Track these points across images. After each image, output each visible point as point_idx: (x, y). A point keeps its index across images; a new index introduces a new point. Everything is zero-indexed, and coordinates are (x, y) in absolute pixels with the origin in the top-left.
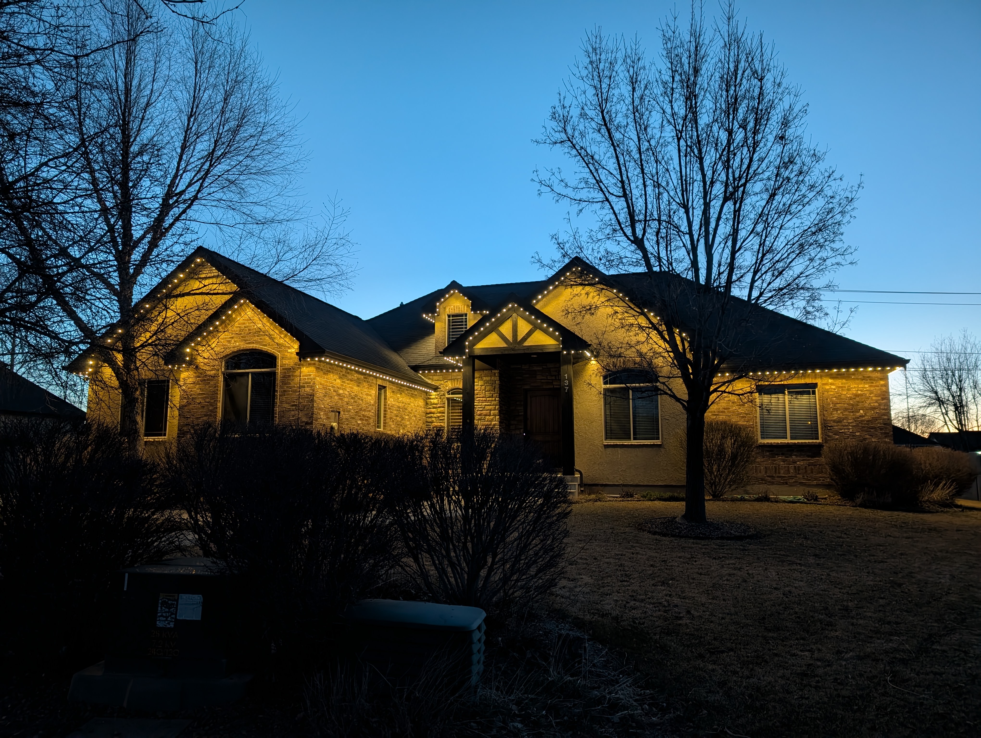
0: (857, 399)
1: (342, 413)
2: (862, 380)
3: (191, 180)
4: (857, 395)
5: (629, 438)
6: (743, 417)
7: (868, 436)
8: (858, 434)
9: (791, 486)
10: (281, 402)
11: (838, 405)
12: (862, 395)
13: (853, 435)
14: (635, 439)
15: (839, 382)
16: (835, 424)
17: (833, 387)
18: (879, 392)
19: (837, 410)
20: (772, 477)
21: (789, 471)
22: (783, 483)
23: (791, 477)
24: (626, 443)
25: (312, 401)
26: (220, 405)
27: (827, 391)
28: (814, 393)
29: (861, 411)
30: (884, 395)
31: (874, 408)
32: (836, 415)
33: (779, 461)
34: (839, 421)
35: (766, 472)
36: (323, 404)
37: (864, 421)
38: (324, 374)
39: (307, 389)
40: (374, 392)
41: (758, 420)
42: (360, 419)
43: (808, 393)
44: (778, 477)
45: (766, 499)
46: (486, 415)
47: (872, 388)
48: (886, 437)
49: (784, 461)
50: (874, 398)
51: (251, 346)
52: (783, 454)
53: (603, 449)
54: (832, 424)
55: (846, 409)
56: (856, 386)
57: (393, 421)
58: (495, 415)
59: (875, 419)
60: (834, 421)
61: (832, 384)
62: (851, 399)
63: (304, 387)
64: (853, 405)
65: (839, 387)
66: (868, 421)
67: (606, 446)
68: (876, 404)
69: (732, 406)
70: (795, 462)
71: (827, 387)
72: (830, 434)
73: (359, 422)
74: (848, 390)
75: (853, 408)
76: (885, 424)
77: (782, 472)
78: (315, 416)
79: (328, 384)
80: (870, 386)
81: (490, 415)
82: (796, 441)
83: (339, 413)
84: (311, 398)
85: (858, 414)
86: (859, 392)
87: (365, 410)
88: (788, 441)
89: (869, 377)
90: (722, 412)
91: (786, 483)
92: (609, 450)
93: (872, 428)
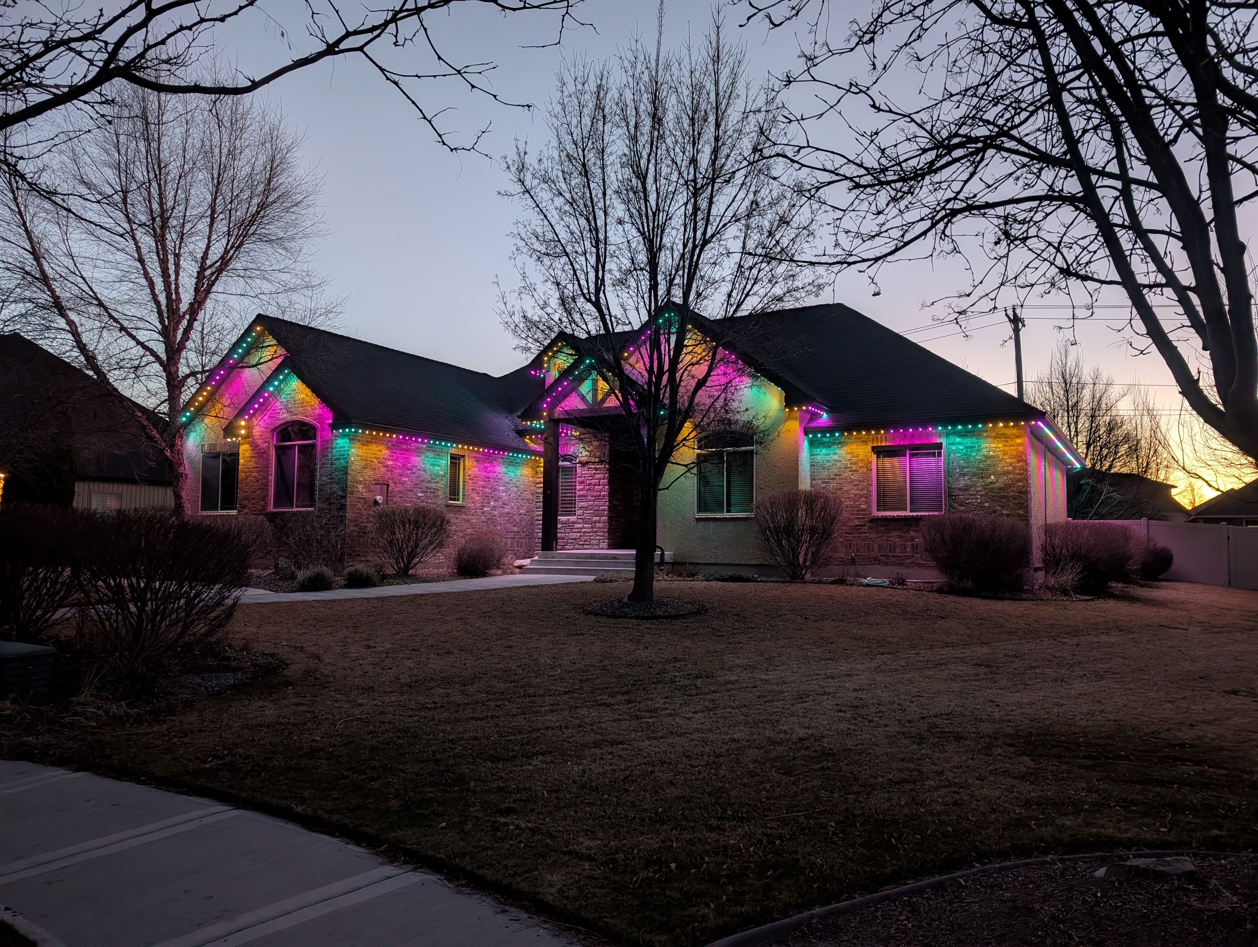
0: (989, 462)
1: (392, 485)
2: (995, 438)
4: (988, 457)
5: (722, 511)
6: (856, 485)
7: (998, 508)
8: (987, 505)
9: (907, 567)
10: (321, 475)
11: (965, 470)
12: (994, 457)
13: (981, 506)
14: (728, 511)
15: (968, 441)
16: (961, 493)
17: (961, 447)
18: (1015, 452)
19: (963, 475)
20: (887, 556)
21: (905, 548)
22: (899, 564)
23: (907, 557)
24: (718, 516)
25: (346, 473)
26: (272, 478)
27: (954, 452)
28: (940, 454)
29: (992, 477)
30: (1020, 457)
31: (1007, 473)
32: (962, 483)
33: (895, 537)
34: (966, 489)
35: (880, 551)
36: (362, 476)
37: (994, 488)
38: (364, 445)
39: (342, 461)
40: (445, 462)
41: (874, 488)
42: (422, 492)
43: (934, 455)
44: (893, 556)
46: (595, 485)
47: (1007, 448)
48: (1020, 508)
49: (900, 537)
50: (1008, 461)
51: (295, 418)
52: (899, 529)
53: (694, 523)
54: (957, 492)
55: (974, 475)
56: (988, 445)
57: (477, 493)
58: (604, 485)
59: (1007, 486)
60: (960, 489)
61: (959, 444)
62: (981, 461)
63: (339, 459)
64: (982, 469)
65: (968, 447)
66: (1000, 489)
67: (698, 520)
68: (1010, 468)
69: (845, 472)
70: (913, 539)
71: (954, 448)
72: (955, 505)
73: (420, 495)
74: (979, 450)
75: (982, 474)
76: (1019, 492)
77: (898, 550)
78: (349, 489)
79: (369, 455)
80: (1005, 446)
81: (599, 485)
82: (915, 514)
83: (388, 485)
84: (345, 470)
85: (988, 481)
86: (991, 453)
87: (429, 482)
88: (908, 513)
89: (1003, 434)
90: (833, 479)
91: (902, 564)
92: (701, 524)
93: (1004, 497)
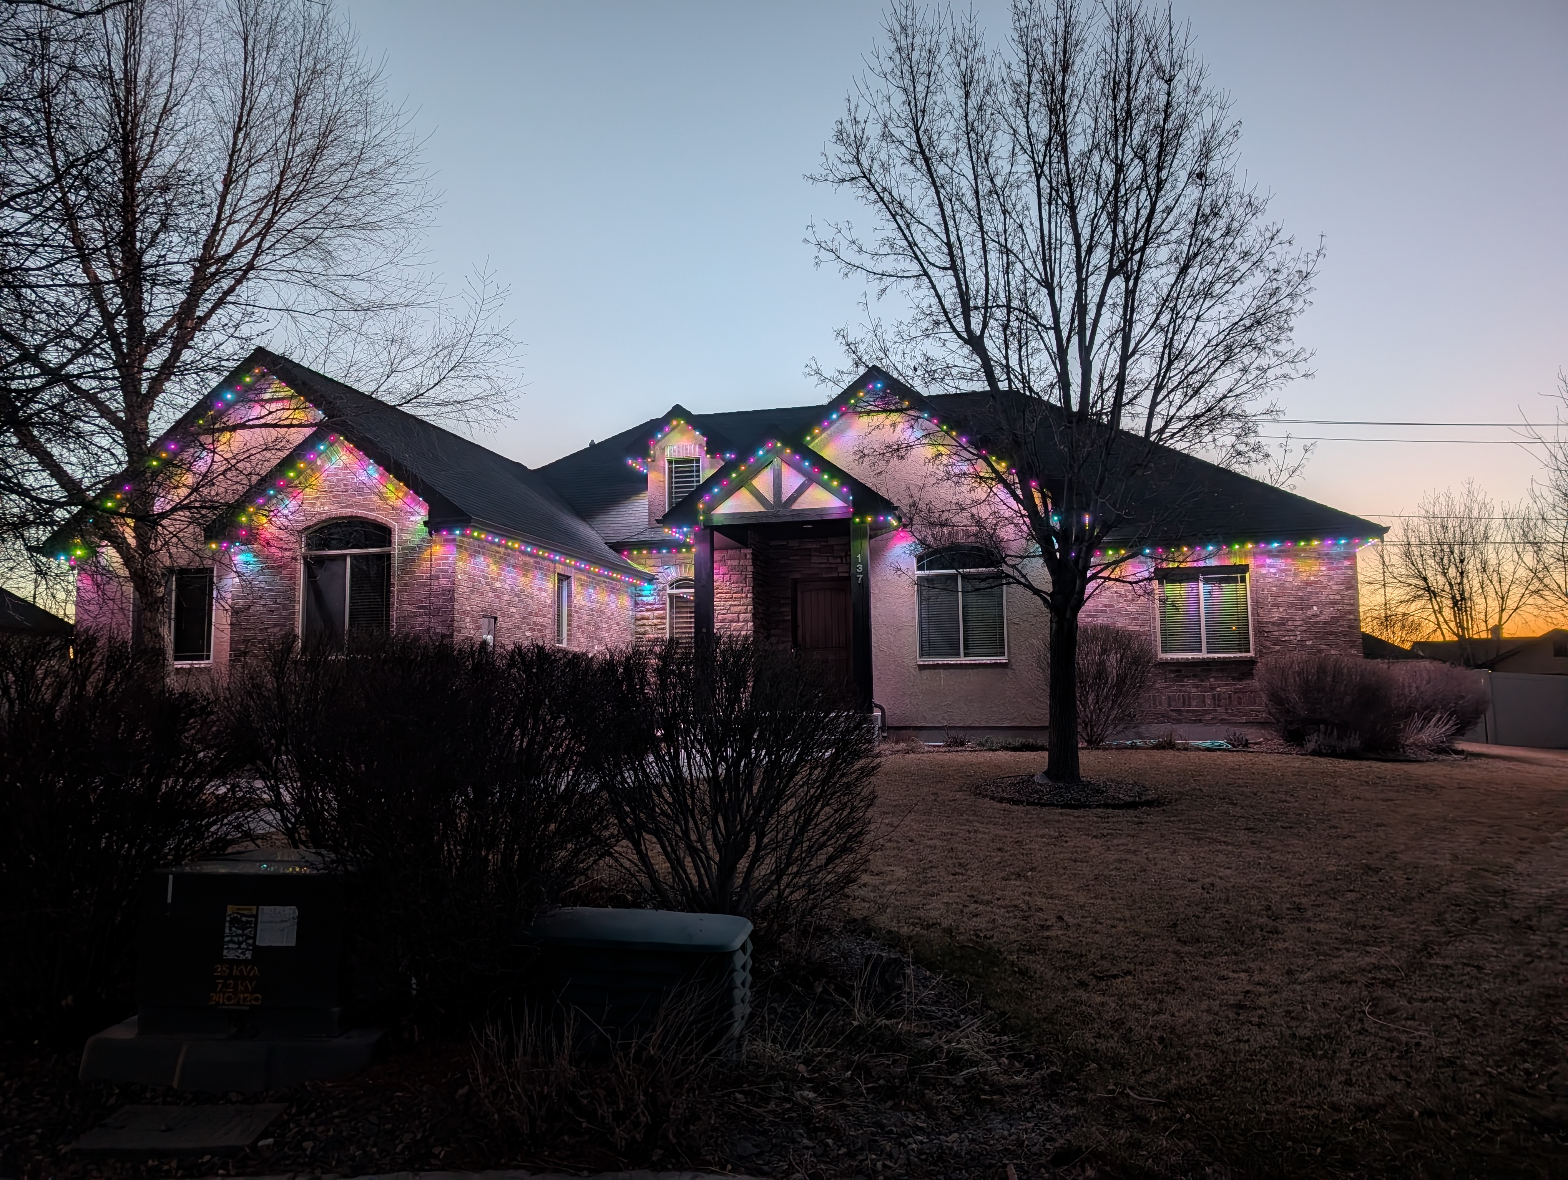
0: (1309, 589)
1: (500, 619)
2: (1317, 559)
3: (242, 238)
4: (1308, 583)
5: (958, 655)
6: (1134, 619)
7: (1323, 647)
8: (1309, 643)
9: (1206, 724)
10: (401, 602)
11: (1280, 599)
12: (1315, 583)
13: (1301, 645)
14: (966, 655)
15: (1280, 563)
16: (1276, 628)
17: (1273, 570)
18: (1342, 577)
19: (1277, 606)
20: (1179, 712)
21: (1204, 702)
22: (1195, 721)
23: (1207, 712)
24: (953, 661)
25: (452, 599)
27: (1264, 577)
28: (1243, 580)
29: (1315, 608)
30: (1349, 583)
31: (1333, 603)
32: (1276, 615)
33: (1190, 686)
34: (1282, 623)
35: (1169, 705)
36: (470, 605)
37: (1317, 623)
38: (471, 556)
39: (443, 581)
40: (550, 585)
41: (1158, 623)
42: (530, 629)
43: (1235, 580)
44: (1188, 711)
45: (1170, 745)
46: (732, 621)
47: (1332, 572)
48: (1351, 647)
49: (1197, 686)
50: (1334, 587)
51: (349, 512)
52: (1195, 676)
53: (916, 672)
54: (1271, 628)
55: (1292, 605)
56: (1307, 568)
57: (583, 632)
58: (746, 621)
59: (1335, 620)
60: (1273, 624)
61: (1270, 566)
62: (1299, 588)
63: (438, 578)
64: (1302, 598)
65: (1282, 571)
66: (1325, 623)
67: (922, 667)
68: (1338, 597)
69: (1118, 602)
70: (1213, 689)
71: (1264, 571)
72: (1268, 644)
73: (528, 634)
74: (1296, 575)
75: (1302, 604)
76: (1349, 627)
77: (1194, 703)
78: (456, 624)
79: (477, 573)
80: (1329, 569)
82: (1216, 656)
83: (496, 618)
84: (449, 594)
85: (1310, 613)
86: (1312, 578)
87: (537, 615)
88: (1204, 655)
89: (1327, 554)
90: (1102, 611)
91: (1200, 721)
92: (926, 672)
93: (1331, 634)
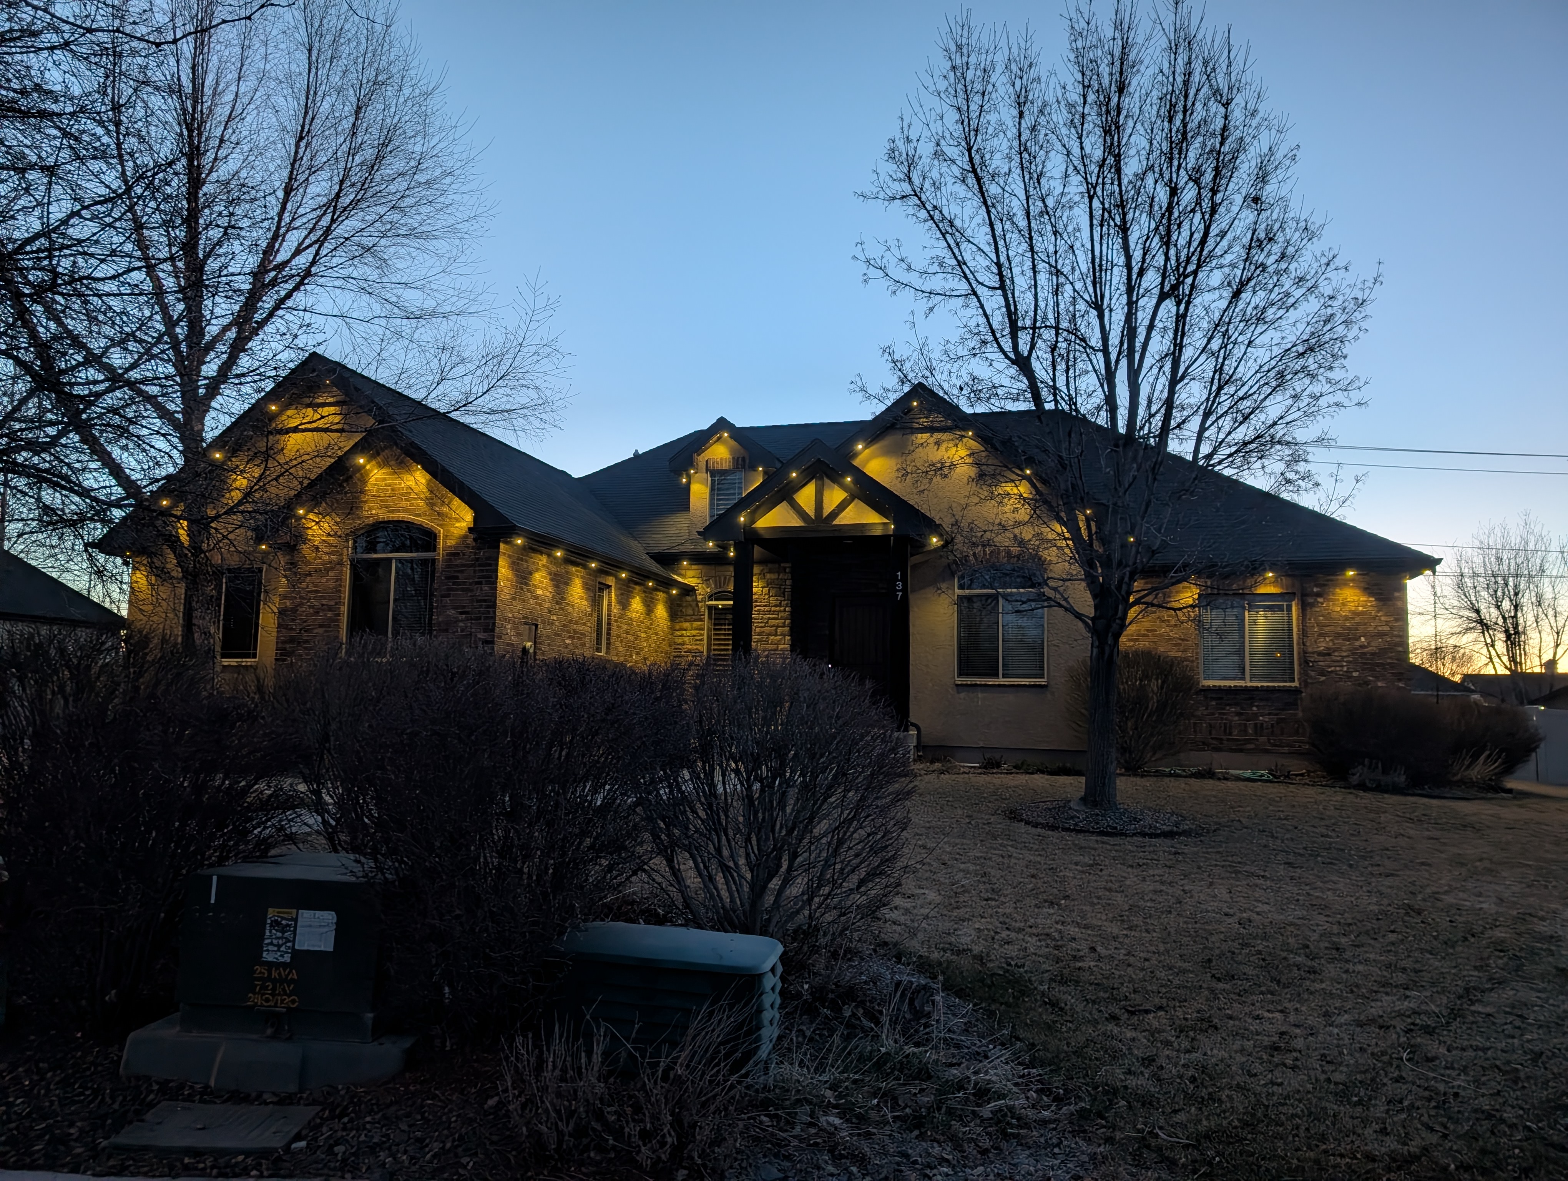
0: (1357, 619)
1: (540, 626)
3: (300, 245)
4: (1356, 614)
5: (997, 675)
6: (1175, 645)
7: (1371, 678)
8: (1355, 674)
9: (1249, 754)
11: (1327, 629)
12: (1363, 613)
13: (1348, 676)
14: (1005, 676)
16: (1321, 658)
18: (1391, 609)
19: (1324, 636)
20: (1219, 740)
21: (1246, 731)
22: (1236, 750)
23: (1248, 741)
24: (991, 681)
25: (494, 606)
26: (345, 609)
29: (1363, 639)
30: (1399, 614)
31: (1382, 635)
32: (1322, 646)
33: (1231, 714)
34: (1327, 653)
35: (1210, 733)
36: (511, 611)
37: (1365, 654)
39: (486, 588)
40: (591, 594)
41: (1200, 649)
42: (570, 637)
43: (1280, 608)
44: (1228, 740)
45: (1208, 774)
46: (770, 634)
47: (1381, 603)
48: (1400, 680)
49: (1239, 714)
50: (1383, 619)
51: (396, 516)
52: (1236, 704)
53: (954, 691)
54: (1316, 657)
55: (1338, 635)
56: (1355, 598)
57: (621, 641)
58: (783, 635)
59: (1382, 652)
60: (1320, 654)
61: (1317, 595)
62: (1346, 618)
63: (481, 584)
64: (1349, 628)
65: (1329, 600)
66: (1373, 654)
67: (960, 687)
68: (1387, 628)
69: (1161, 627)
70: (1255, 717)
71: (1311, 600)
72: (1313, 674)
73: (568, 641)
74: (1343, 604)
75: (1350, 634)
77: (1235, 733)
78: (497, 630)
79: (519, 580)
80: (1378, 600)
81: (776, 635)
82: (1259, 684)
83: (536, 626)
84: (492, 601)
85: (1357, 643)
86: (1361, 608)
87: (577, 623)
88: (1247, 683)
89: (1376, 585)
90: (1144, 635)
91: (1241, 750)
92: (964, 693)
93: (1378, 665)
